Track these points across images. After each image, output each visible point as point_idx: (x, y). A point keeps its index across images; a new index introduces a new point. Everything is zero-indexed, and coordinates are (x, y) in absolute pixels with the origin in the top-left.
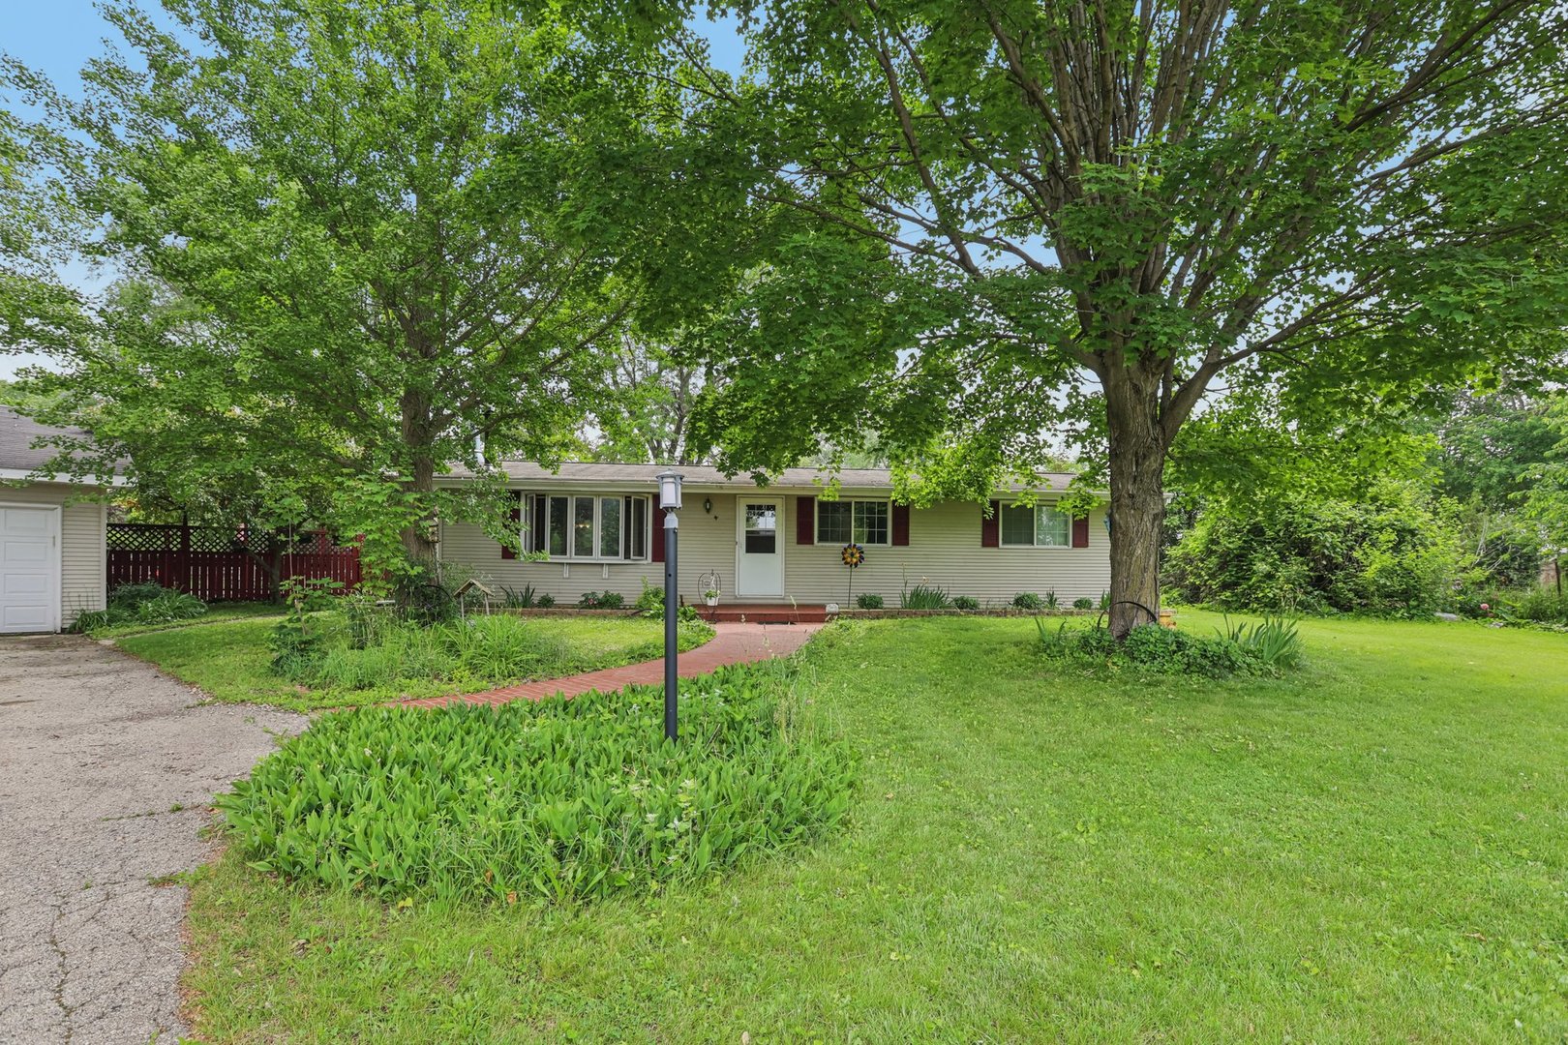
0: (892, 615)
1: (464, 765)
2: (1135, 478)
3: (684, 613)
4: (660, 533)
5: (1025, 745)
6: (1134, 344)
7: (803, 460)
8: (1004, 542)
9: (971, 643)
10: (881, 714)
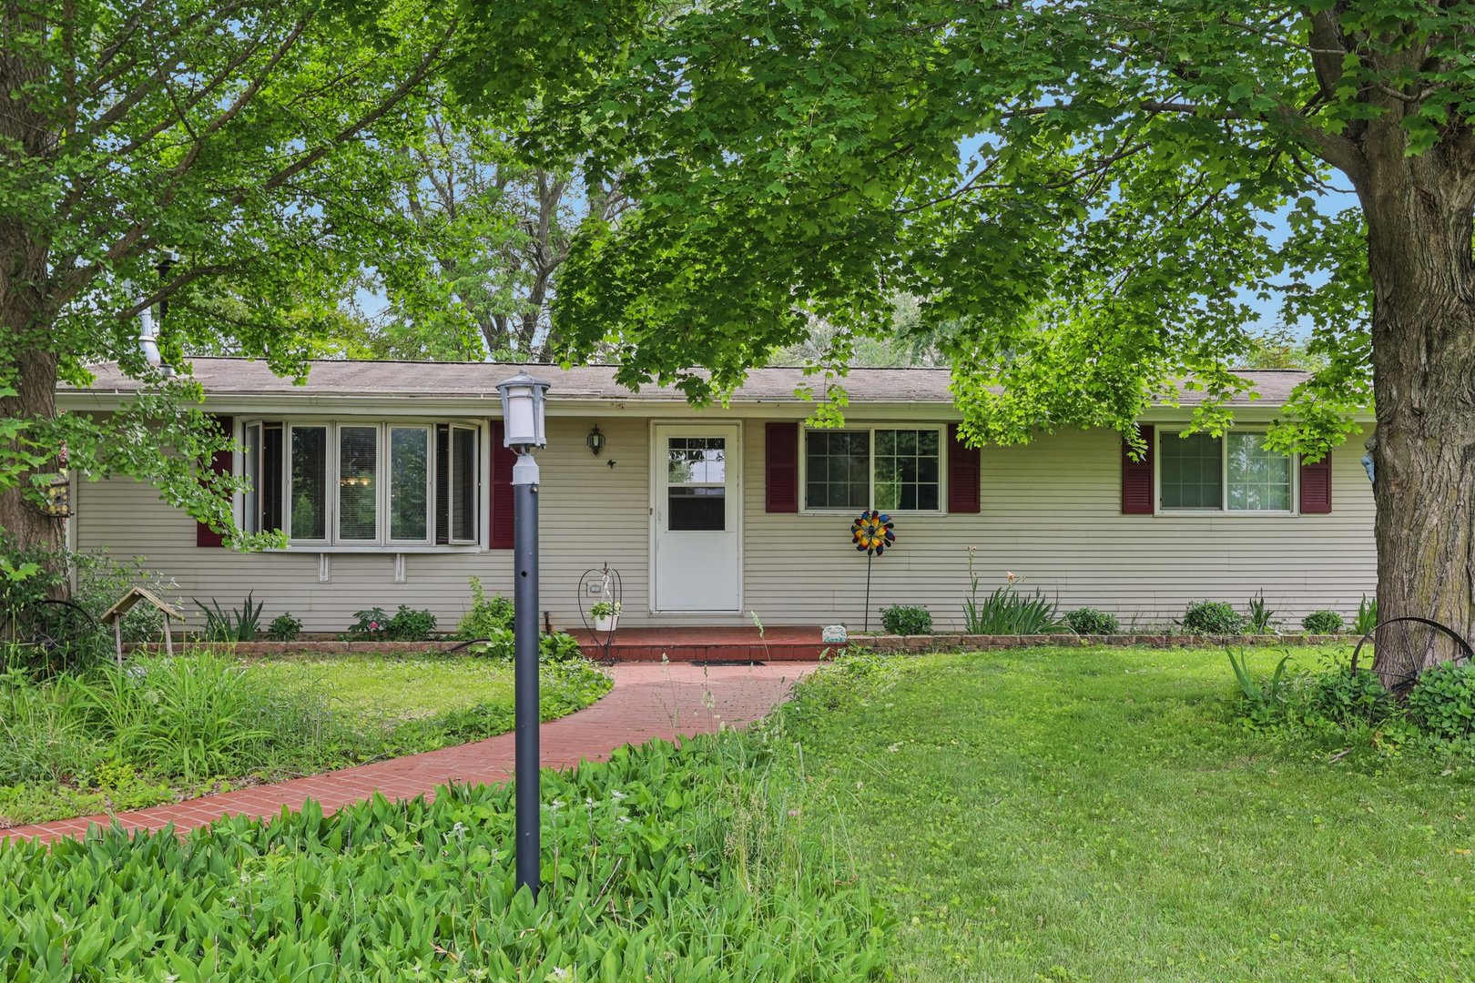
0: (949, 645)
1: (119, 953)
2: (1425, 377)
3: (553, 647)
4: (506, 497)
5: (1213, 897)
6: (1426, 111)
7: (777, 353)
8: (1164, 505)
9: (1101, 699)
10: (930, 836)
